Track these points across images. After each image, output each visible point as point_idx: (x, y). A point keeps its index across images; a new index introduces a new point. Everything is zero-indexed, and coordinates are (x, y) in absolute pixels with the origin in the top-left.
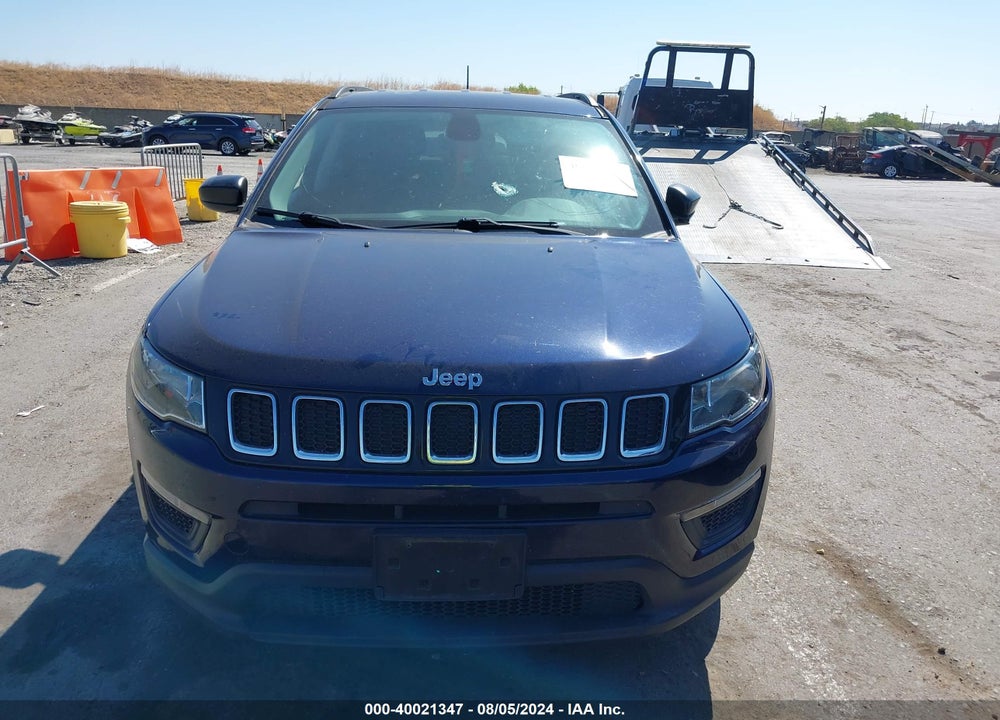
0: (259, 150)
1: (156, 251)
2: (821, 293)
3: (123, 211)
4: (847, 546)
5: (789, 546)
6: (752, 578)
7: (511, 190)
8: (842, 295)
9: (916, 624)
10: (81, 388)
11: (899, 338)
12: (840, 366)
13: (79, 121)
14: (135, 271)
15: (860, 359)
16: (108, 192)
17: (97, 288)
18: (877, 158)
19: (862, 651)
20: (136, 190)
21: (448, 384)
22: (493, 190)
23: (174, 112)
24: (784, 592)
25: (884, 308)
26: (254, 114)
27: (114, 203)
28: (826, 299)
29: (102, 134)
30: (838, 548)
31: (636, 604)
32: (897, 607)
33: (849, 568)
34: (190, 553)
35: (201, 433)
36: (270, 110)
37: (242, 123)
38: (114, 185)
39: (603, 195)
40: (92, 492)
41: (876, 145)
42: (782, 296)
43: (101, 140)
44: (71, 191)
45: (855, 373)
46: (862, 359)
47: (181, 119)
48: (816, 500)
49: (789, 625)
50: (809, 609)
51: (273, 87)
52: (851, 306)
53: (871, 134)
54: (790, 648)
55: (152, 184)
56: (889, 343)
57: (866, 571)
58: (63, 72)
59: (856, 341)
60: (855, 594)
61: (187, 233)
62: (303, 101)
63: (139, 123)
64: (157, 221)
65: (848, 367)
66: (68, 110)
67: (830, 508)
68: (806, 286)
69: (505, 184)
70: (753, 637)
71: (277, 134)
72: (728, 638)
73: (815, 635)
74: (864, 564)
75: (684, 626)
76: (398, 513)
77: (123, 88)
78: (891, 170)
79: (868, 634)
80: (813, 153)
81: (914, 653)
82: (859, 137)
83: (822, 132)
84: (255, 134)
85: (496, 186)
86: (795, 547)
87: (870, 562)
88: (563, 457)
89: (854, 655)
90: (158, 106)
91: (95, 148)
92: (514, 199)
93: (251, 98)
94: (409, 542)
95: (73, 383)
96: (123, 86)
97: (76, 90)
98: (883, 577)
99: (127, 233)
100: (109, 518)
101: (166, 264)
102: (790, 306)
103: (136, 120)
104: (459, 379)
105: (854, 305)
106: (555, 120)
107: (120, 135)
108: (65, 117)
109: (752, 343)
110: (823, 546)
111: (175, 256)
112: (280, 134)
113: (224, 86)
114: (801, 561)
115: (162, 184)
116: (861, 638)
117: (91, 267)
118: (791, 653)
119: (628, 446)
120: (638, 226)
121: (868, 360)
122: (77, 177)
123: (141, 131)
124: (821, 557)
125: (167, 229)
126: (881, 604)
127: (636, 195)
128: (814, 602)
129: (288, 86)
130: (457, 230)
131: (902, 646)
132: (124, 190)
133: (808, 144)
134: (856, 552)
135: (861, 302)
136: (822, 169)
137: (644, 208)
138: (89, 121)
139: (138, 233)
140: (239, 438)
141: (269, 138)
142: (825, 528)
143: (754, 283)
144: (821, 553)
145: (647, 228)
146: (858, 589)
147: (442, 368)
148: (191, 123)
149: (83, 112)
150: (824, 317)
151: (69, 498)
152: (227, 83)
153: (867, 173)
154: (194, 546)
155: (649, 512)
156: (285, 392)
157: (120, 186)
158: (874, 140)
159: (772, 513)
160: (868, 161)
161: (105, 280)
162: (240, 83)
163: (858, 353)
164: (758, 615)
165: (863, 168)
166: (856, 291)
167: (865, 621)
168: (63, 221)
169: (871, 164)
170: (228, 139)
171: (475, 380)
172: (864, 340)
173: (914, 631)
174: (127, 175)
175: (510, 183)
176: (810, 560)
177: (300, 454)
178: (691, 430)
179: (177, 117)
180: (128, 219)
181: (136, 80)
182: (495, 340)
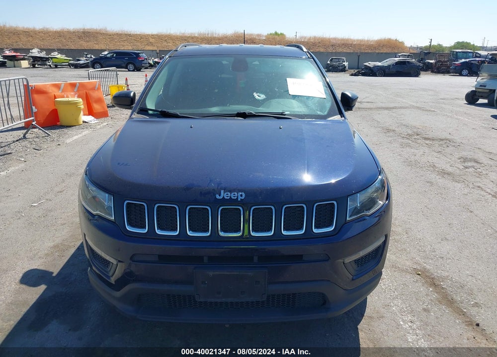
0: (146, 68)
1: (96, 121)
2: (426, 139)
3: (80, 103)
4: (432, 271)
5: (403, 271)
6: (383, 287)
7: (263, 97)
8: (437, 140)
9: (465, 311)
10: (61, 192)
11: (464, 162)
12: (434, 177)
13: (59, 56)
14: (86, 132)
15: (444, 173)
16: (73, 93)
17: (68, 141)
18: (458, 66)
19: (437, 324)
20: (86, 93)
21: (228, 198)
22: (254, 97)
23: (105, 50)
24: (399, 294)
25: (458, 146)
26: (143, 50)
27: (76, 99)
28: (427, 142)
29: (70, 62)
30: (427, 272)
31: (322, 303)
32: (456, 302)
33: (433, 282)
34: (109, 277)
35: (113, 222)
36: (151, 48)
37: (137, 55)
38: (76, 90)
39: (308, 98)
40: (66, 244)
41: (457, 59)
42: (406, 141)
43: (70, 65)
44: (55, 94)
45: (441, 180)
46: (445, 173)
47: (108, 54)
48: (418, 247)
49: (401, 311)
50: (412, 303)
51: (153, 36)
52: (440, 145)
53: (455, 53)
54: (401, 323)
55: (94, 89)
56: (459, 164)
57: (442, 283)
58: (50, 32)
59: (443, 163)
60: (435, 295)
61: (111, 112)
62: (167, 43)
63: (88, 56)
64: (97, 107)
65: (438, 177)
66: (53, 50)
67: (424, 251)
68: (418, 135)
69: (260, 93)
70: (383, 317)
71: (155, 60)
72: (371, 317)
73: (414, 316)
74: (441, 280)
75: (349, 311)
76: (206, 259)
77: (80, 39)
78: (465, 72)
79: (441, 316)
80: (424, 64)
81: (463, 325)
82: (449, 55)
83: (429, 53)
84: (144, 61)
85: (255, 95)
86: (406, 271)
87: (444, 279)
88: (284, 233)
89: (433, 326)
90: (97, 47)
91: (67, 69)
92: (264, 101)
93: (142, 42)
94: (211, 273)
95: (57, 189)
96: (80, 38)
97: (57, 40)
98: (450, 287)
99: (82, 113)
100: (74, 256)
101: (101, 128)
102: (408, 145)
103: (87, 55)
104: (234, 195)
105: (442, 144)
106: (285, 60)
107: (79, 62)
108: (52, 54)
109: (380, 174)
110: (420, 271)
111: (105, 124)
112: (156, 60)
113: (129, 37)
114: (409, 278)
115: (99, 89)
116: (437, 318)
117: (65, 130)
118: (402, 325)
119: (316, 227)
120: (326, 113)
121: (448, 174)
122: (58, 86)
123: (89, 60)
124: (419, 276)
125: (102, 111)
126: (448, 301)
127: (325, 97)
128: (414, 299)
129: (160, 36)
130: (236, 118)
131: (458, 322)
132: (80, 92)
133: (422, 59)
134: (437, 273)
135: (446, 143)
136: (430, 72)
137: (329, 104)
138: (64, 56)
139: (88, 113)
140: (130, 224)
141: (151, 62)
142: (421, 261)
143: (391, 134)
144: (419, 274)
145: (330, 114)
146: (437, 292)
147: (225, 190)
148: (113, 56)
149: (61, 51)
150: (426, 151)
151: (54, 247)
152: (130, 35)
153: (453, 73)
154: (111, 274)
155: (327, 259)
156: (151, 203)
157: (78, 91)
158: (456, 56)
159: (395, 254)
160: (454, 67)
161: (72, 137)
162: (136, 35)
163: (443, 170)
164: (385, 306)
165: (451, 71)
166: (443, 137)
167: (440, 309)
168: (52, 108)
169: (455, 69)
170: (131, 63)
171: (241, 195)
172: (446, 163)
173: (464, 314)
174: (82, 85)
175: (262, 93)
176: (413, 278)
177: (158, 232)
178: (348, 219)
179: (106, 53)
180: (82, 107)
181: (86, 34)
182: (252, 176)
